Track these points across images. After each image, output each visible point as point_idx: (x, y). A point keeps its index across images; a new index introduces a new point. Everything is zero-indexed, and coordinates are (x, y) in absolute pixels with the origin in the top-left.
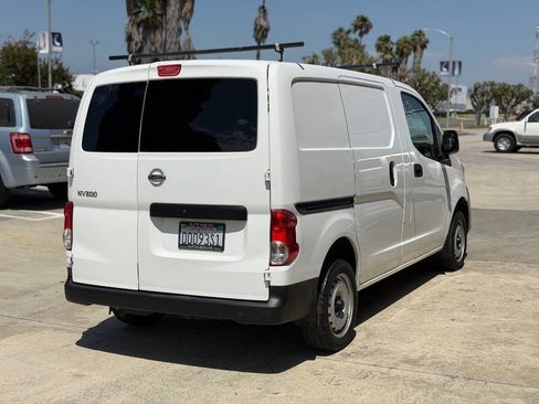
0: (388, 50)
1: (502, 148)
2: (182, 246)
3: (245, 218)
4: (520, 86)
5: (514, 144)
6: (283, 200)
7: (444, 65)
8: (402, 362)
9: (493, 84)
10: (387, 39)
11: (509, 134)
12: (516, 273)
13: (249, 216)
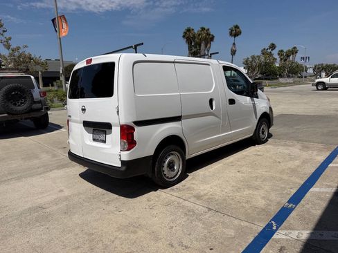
0: (282, 55)
1: (320, 89)
2: (94, 140)
3: (111, 129)
4: (334, 65)
5: (325, 87)
6: (124, 120)
7: (303, 58)
8: (195, 196)
9: (322, 64)
10: (282, 51)
11: (323, 83)
12: (290, 146)
13: (113, 128)
